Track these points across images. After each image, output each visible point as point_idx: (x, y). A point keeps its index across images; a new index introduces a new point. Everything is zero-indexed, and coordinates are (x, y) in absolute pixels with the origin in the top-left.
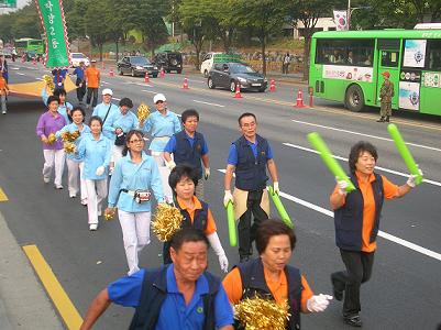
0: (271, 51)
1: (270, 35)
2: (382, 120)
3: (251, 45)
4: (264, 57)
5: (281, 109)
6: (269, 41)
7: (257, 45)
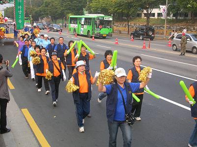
0: (132, 23)
1: (131, 16)
2: (181, 55)
3: (123, 20)
4: (129, 26)
5: (136, 49)
6: (130, 19)
7: (125, 20)
